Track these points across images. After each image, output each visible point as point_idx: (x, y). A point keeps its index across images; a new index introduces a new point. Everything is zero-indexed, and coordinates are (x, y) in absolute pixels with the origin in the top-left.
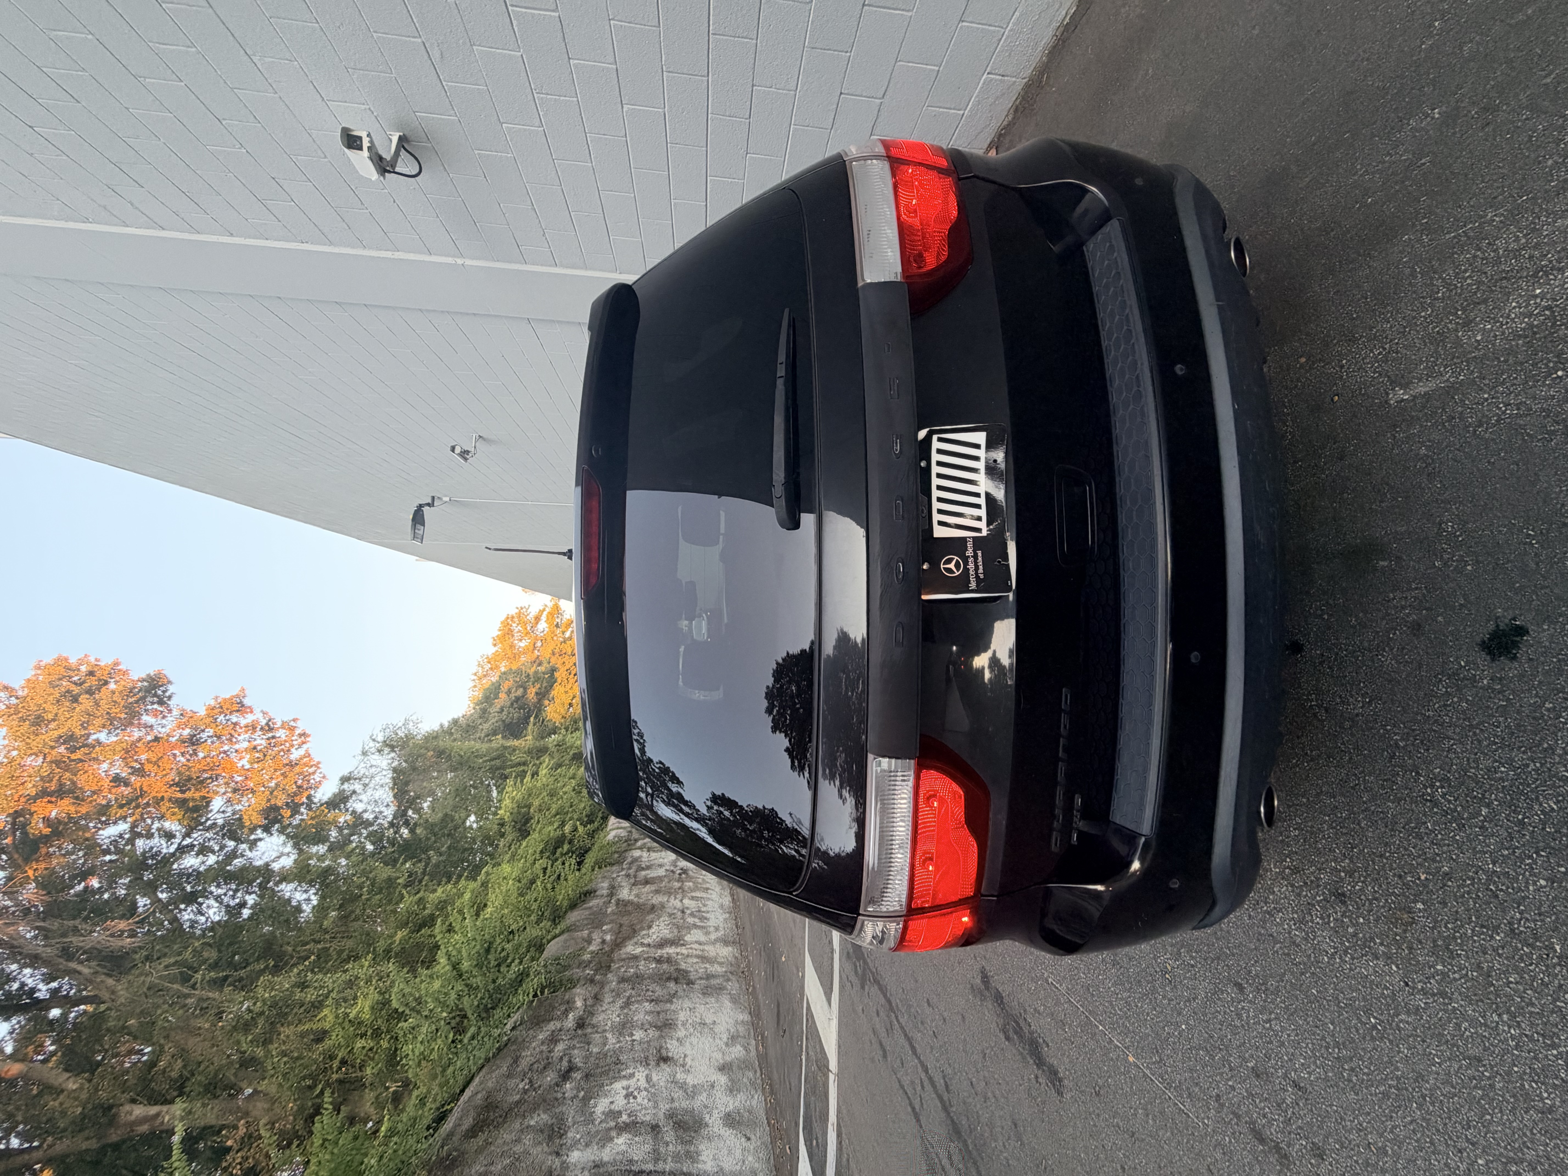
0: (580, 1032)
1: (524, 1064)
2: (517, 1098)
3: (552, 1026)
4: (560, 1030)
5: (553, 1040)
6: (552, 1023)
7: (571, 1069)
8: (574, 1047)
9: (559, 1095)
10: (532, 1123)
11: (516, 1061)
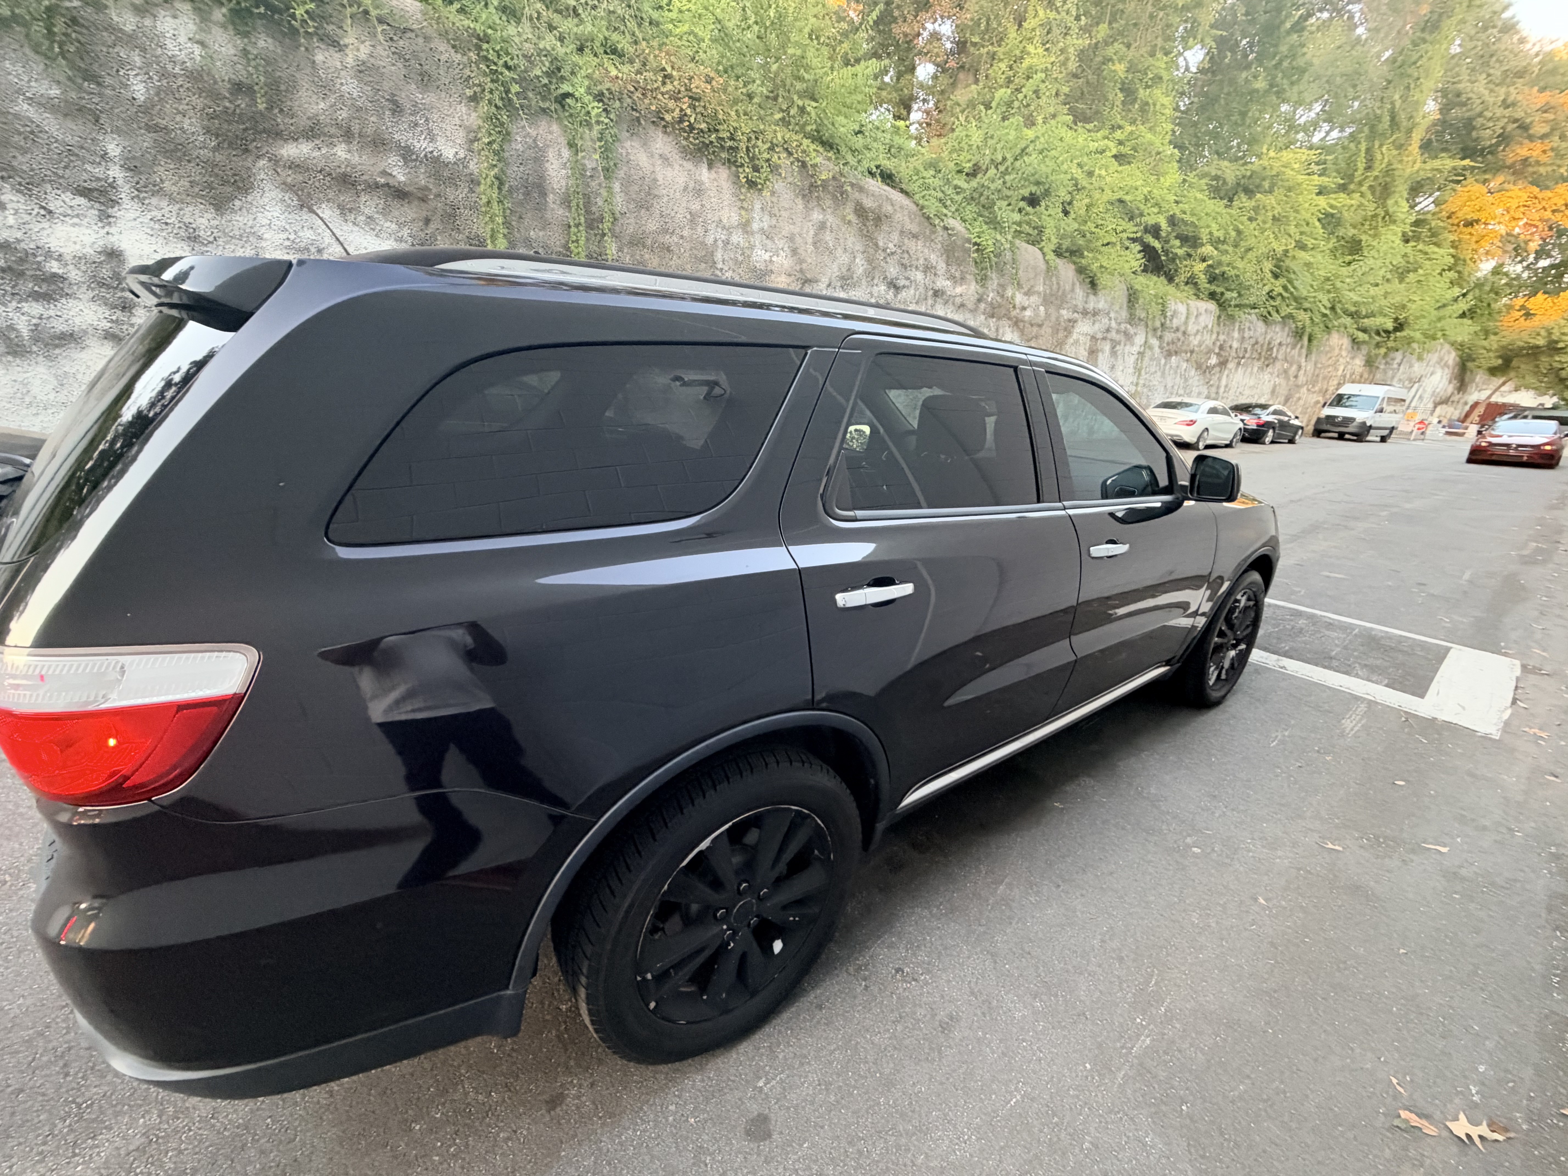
0: (931, 293)
1: (911, 245)
2: (881, 244)
3: (941, 266)
4: (935, 274)
5: (928, 269)
6: (944, 265)
7: (897, 289)
8: (916, 289)
9: (875, 281)
10: (857, 260)
11: (915, 236)
